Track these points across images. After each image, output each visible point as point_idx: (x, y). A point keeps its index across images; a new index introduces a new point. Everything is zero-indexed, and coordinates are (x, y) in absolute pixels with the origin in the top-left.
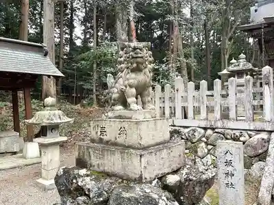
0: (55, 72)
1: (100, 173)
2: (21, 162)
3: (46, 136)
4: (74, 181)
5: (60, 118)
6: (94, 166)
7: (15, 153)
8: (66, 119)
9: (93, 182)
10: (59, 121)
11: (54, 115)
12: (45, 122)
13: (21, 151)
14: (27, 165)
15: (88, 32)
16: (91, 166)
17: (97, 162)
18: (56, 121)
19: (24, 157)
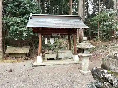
0: (85, 26)
1: (115, 73)
2: (73, 62)
3: (83, 53)
4: (102, 74)
5: (89, 45)
6: (112, 69)
7: (70, 58)
8: (92, 46)
9: (113, 77)
10: (89, 47)
11: (87, 44)
12: (83, 47)
13: (72, 58)
14: (75, 64)
15: (95, 7)
16: (110, 69)
17: (114, 68)
18: (87, 47)
19: (73, 60)
